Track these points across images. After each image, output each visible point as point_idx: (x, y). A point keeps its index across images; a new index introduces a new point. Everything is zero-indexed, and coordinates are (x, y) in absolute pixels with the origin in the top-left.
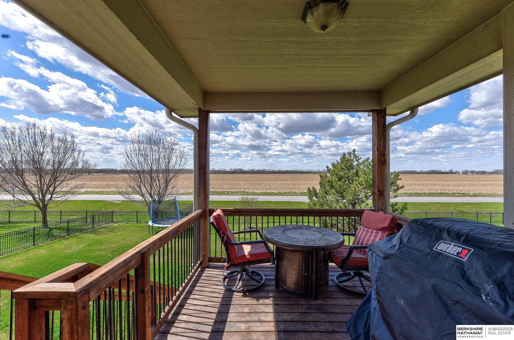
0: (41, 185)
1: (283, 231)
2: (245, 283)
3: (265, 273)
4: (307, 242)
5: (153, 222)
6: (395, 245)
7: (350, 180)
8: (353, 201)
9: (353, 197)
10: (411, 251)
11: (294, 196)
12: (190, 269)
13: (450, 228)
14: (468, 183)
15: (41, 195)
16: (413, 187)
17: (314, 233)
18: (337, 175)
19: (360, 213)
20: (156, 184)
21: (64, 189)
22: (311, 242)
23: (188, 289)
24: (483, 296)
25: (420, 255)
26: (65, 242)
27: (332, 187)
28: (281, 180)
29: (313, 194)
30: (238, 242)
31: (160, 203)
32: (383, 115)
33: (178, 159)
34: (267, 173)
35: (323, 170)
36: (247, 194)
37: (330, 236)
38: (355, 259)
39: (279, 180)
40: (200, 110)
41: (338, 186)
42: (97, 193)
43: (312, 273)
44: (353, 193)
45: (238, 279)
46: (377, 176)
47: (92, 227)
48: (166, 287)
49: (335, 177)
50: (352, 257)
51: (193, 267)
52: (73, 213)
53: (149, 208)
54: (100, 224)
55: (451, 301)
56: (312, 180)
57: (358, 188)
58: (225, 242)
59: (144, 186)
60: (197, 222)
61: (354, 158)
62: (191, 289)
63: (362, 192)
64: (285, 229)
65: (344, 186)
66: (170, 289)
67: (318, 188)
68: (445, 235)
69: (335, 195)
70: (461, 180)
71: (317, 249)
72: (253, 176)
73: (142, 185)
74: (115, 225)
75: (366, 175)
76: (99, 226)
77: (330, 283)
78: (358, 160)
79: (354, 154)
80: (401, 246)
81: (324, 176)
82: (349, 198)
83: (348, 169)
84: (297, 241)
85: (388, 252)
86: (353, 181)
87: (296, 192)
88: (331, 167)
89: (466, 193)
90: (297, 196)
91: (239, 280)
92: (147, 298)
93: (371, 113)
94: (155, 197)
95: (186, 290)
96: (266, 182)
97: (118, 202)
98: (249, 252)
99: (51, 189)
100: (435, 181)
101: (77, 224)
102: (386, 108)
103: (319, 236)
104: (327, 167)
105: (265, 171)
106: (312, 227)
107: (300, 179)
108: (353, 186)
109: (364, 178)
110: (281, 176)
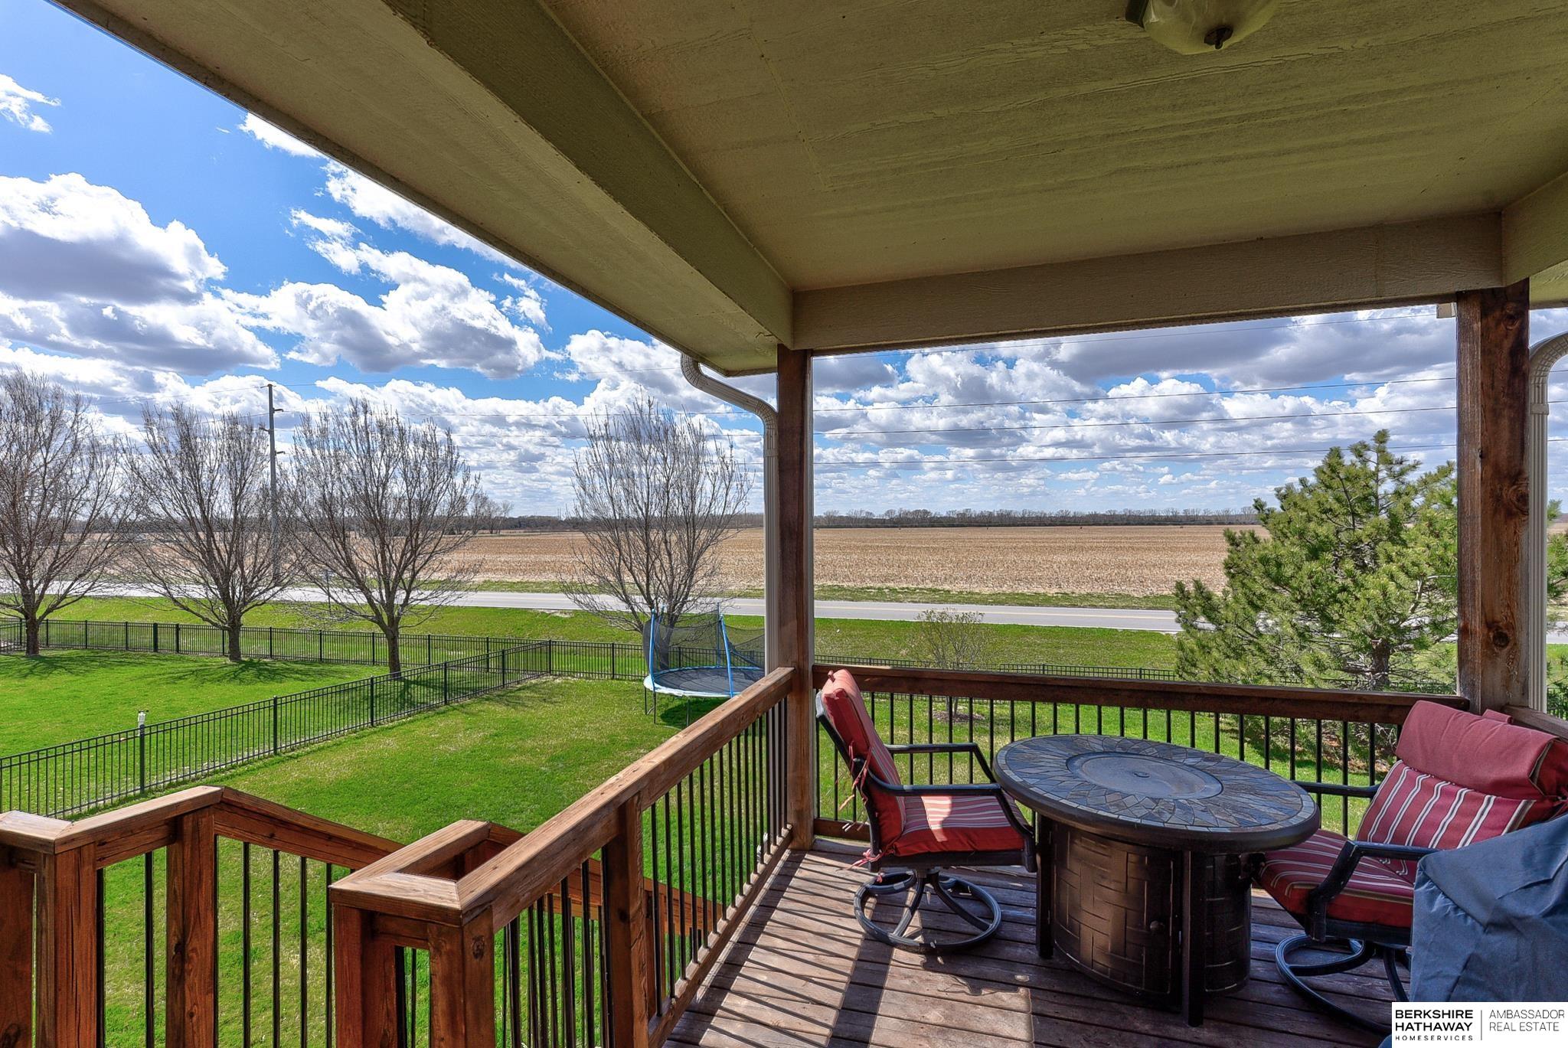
0: (384, 567)
1: (1068, 760)
2: (930, 923)
3: (1000, 893)
4: (1159, 812)
5: (657, 680)
7: (1364, 556)
8: (1374, 637)
9: (1375, 624)
11: (1123, 608)
12: (759, 849)
15: (383, 591)
17: (1191, 776)
18: (1301, 534)
19: (1395, 711)
20: (662, 565)
21: (436, 576)
22: (1173, 813)
23: (754, 915)
26: (442, 723)
27: (1279, 581)
28: (1071, 549)
29: (1198, 607)
30: (907, 786)
31: (675, 621)
32: (1513, 309)
33: (718, 483)
35: (1244, 509)
36: (947, 597)
37: (1256, 794)
38: (1369, 895)
39: (1063, 549)
40: (781, 349)
41: (1306, 579)
42: (512, 587)
43: (1179, 924)
44: (1378, 608)
45: (908, 903)
47: (501, 683)
48: (688, 899)
49: (1293, 544)
50: (1354, 886)
51: (766, 845)
52: (455, 643)
53: (646, 638)
54: (520, 677)
56: (1195, 550)
57: (1399, 587)
58: (866, 782)
59: (630, 570)
60: (777, 706)
61: (1381, 467)
62: (761, 916)
63: (1416, 603)
64: (1076, 750)
65: (1333, 581)
66: (700, 903)
67: (1218, 585)
69: (1292, 612)
71: (1202, 846)
72: (965, 535)
73: (624, 568)
74: (558, 681)
75: (1437, 536)
76: (518, 683)
77: (1258, 968)
78: (1402, 473)
79: (1381, 450)
81: (1243, 538)
82: (1357, 628)
83: (1354, 514)
84: (1118, 805)
85: (1510, 903)
86: (1375, 557)
87: (1128, 596)
88: (1274, 504)
90: (1133, 607)
91: (913, 910)
92: (634, 935)
94: (661, 605)
95: (747, 917)
96: (1012, 557)
97: (563, 616)
98: (943, 823)
99: (407, 575)
101: (466, 673)
103: (1209, 790)
104: (1259, 503)
105: (1010, 518)
106: (1181, 750)
107: (1145, 546)
108: (1373, 583)
109: (1428, 547)
110: (1071, 534)
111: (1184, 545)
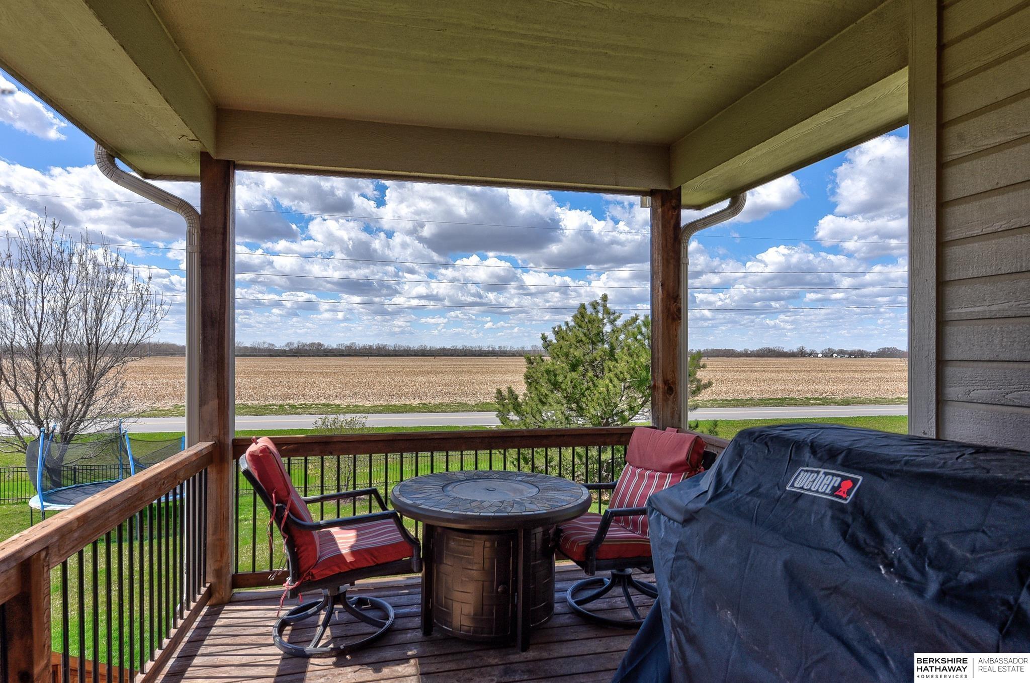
1: (443, 487)
2: (339, 632)
3: (395, 600)
4: (504, 508)
6: (707, 492)
7: (597, 367)
8: (602, 419)
9: (603, 409)
10: (741, 497)
11: (463, 411)
13: (816, 440)
14: (833, 375)
16: (728, 385)
17: (520, 487)
18: (567, 355)
20: (55, 386)
22: (513, 507)
24: (881, 567)
25: (760, 503)
27: (556, 386)
28: (428, 373)
29: (510, 406)
30: (319, 522)
32: (674, 205)
33: (128, 312)
34: (392, 356)
35: (532, 346)
36: (338, 409)
37: (558, 490)
38: (615, 542)
39: (422, 373)
40: (205, 158)
41: (569, 384)
44: (604, 399)
45: (320, 623)
46: (660, 349)
49: (562, 362)
50: (608, 538)
53: (32, 458)
55: (823, 589)
56: (505, 372)
57: (614, 386)
58: (286, 524)
59: (15, 391)
60: (197, 475)
61: (605, 316)
63: (622, 396)
64: (447, 480)
65: (583, 384)
66: (115, 672)
67: (521, 389)
68: (807, 455)
70: (819, 369)
71: (529, 523)
75: (632, 356)
77: (558, 608)
78: (615, 320)
79: (605, 306)
80: (719, 492)
81: (535, 360)
82: (594, 413)
83: (593, 343)
84: (479, 508)
85: (692, 507)
86: (602, 371)
87: (465, 404)
88: (551, 337)
89: (830, 397)
90: (469, 411)
91: (324, 626)
93: (648, 199)
94: (52, 425)
96: (386, 379)
98: (351, 548)
100: (772, 372)
102: (680, 188)
103: (532, 492)
104: (544, 338)
105: (386, 350)
106: (512, 474)
107: (476, 370)
108: (602, 384)
109: (628, 362)
110: (429, 362)
111: (499, 370)
